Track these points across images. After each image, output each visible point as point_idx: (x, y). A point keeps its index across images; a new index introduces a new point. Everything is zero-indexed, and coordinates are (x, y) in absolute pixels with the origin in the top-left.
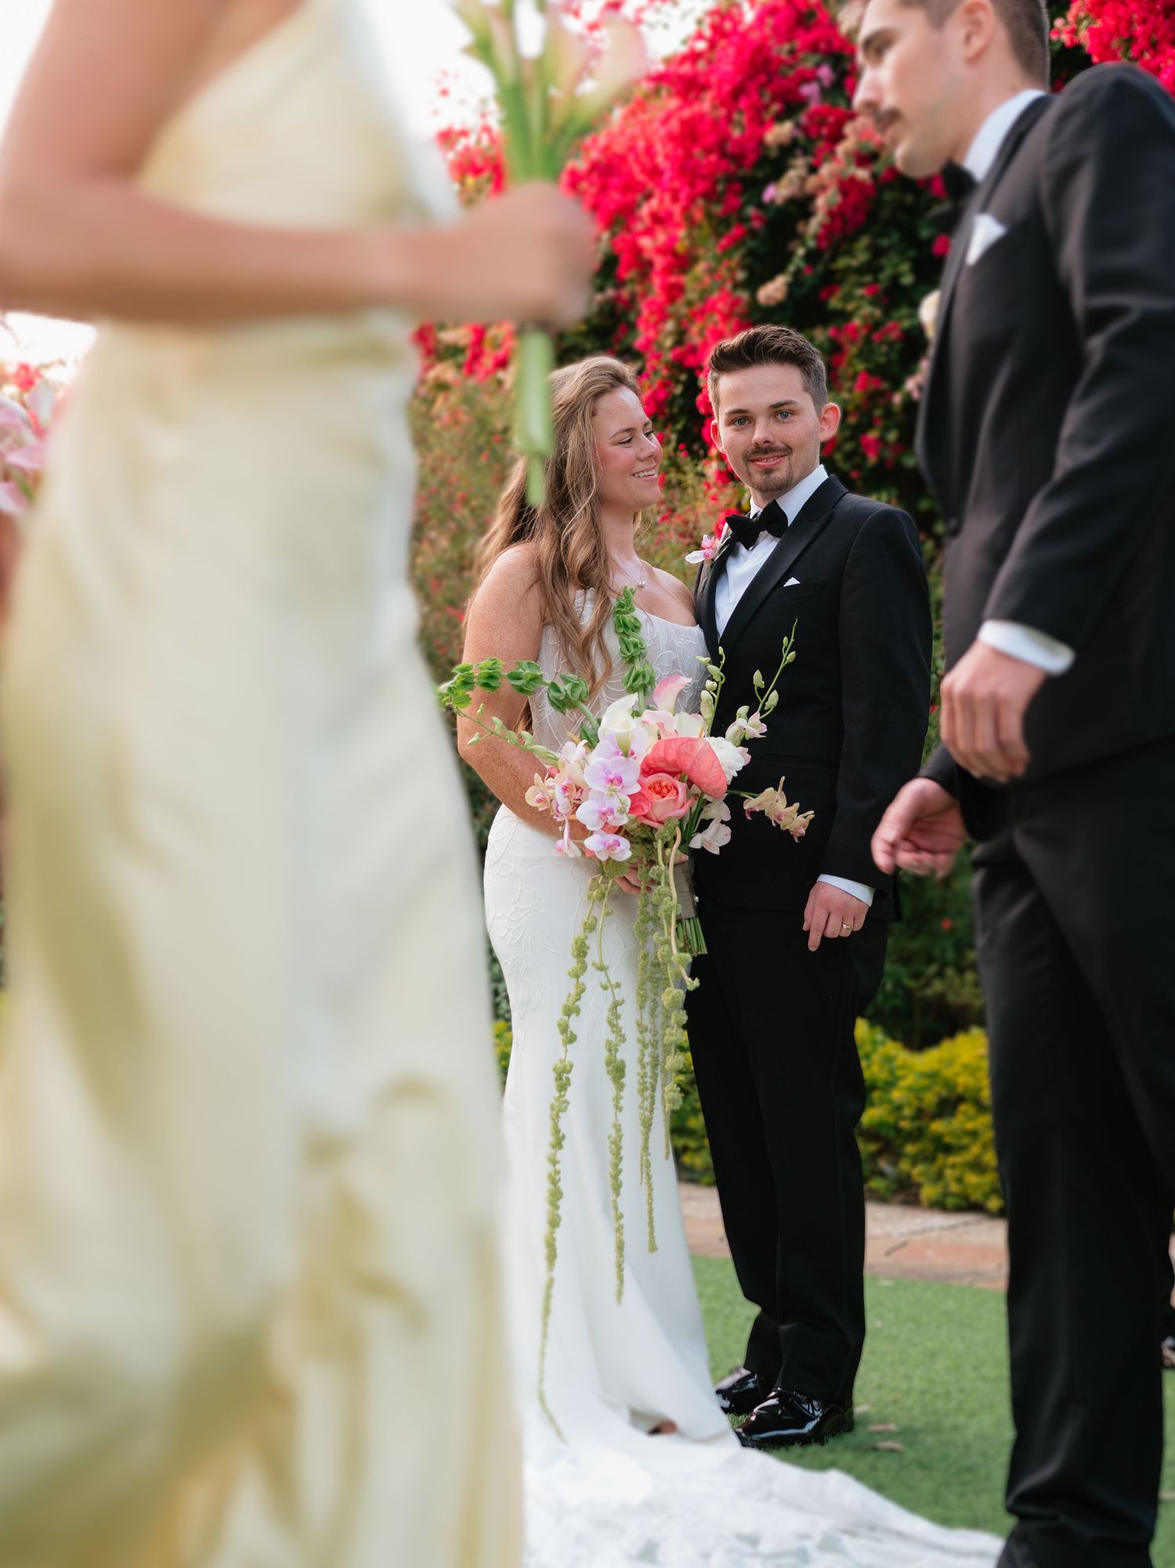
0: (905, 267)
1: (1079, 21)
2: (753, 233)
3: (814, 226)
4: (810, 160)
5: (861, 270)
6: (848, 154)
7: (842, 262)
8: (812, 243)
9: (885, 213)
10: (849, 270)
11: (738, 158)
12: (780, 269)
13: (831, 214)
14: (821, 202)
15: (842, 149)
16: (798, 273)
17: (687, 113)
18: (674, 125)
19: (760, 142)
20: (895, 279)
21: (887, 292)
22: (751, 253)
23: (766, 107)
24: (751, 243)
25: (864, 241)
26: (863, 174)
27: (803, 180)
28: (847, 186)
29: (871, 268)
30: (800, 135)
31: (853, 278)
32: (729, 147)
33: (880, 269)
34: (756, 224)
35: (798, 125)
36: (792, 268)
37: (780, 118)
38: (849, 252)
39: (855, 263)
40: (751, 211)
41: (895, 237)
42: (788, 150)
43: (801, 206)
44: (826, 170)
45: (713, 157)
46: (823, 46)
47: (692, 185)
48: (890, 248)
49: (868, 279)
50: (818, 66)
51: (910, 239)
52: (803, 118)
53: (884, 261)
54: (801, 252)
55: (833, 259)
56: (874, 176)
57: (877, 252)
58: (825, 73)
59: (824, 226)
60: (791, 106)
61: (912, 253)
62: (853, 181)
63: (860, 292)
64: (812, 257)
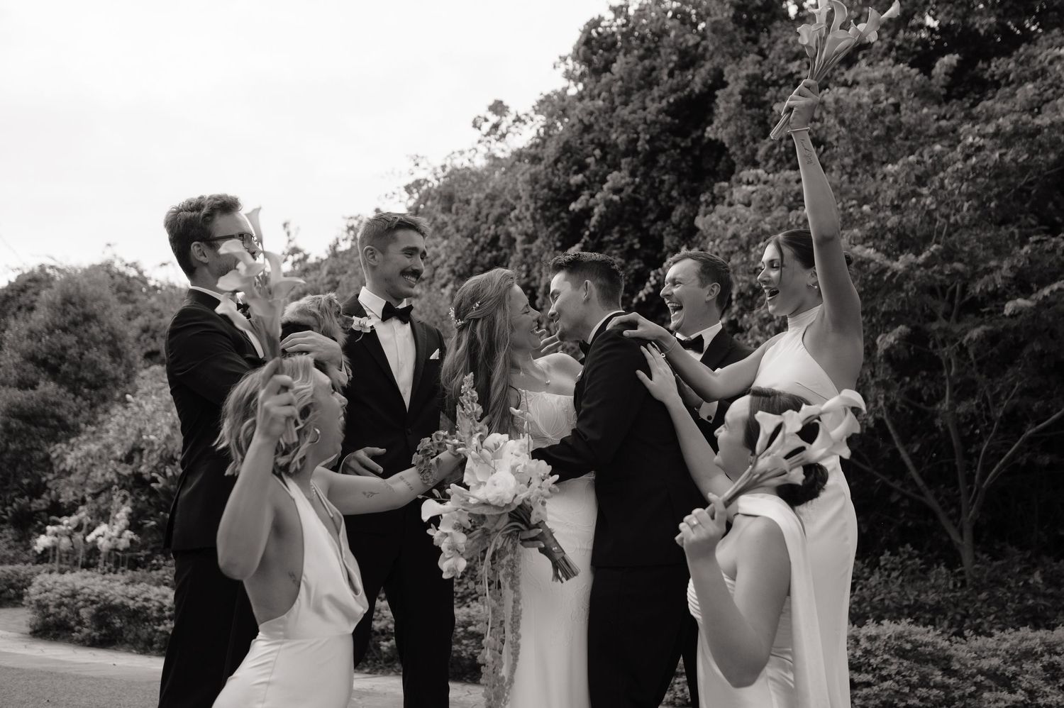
0: (636, 240)
1: (718, 128)
2: (563, 225)
3: (594, 221)
4: (590, 191)
5: (615, 242)
6: (609, 189)
7: (606, 238)
8: (592, 229)
9: (626, 216)
10: (610, 241)
11: (557, 191)
12: (578, 241)
13: (601, 216)
14: (596, 210)
15: (605, 187)
16: (586, 243)
17: (533, 170)
18: (527, 176)
19: (568, 184)
20: (631, 246)
21: (627, 252)
22: (563, 234)
23: (570, 168)
24: (563, 229)
25: (617, 229)
26: (616, 198)
27: (588, 201)
28: (609, 203)
29: (620, 241)
30: (585, 180)
31: (612, 245)
32: (554, 186)
33: (625, 241)
34: (566, 221)
35: (585, 176)
36: (583, 240)
37: (576, 173)
38: (610, 234)
39: (612, 238)
40: (563, 215)
41: (631, 227)
42: (581, 187)
43: (587, 212)
44: (598, 196)
45: (546, 190)
46: (596, 141)
47: (536, 203)
48: (628, 232)
49: (619, 246)
50: (594, 149)
51: (638, 228)
52: (587, 173)
53: (626, 238)
54: (587, 233)
55: (602, 236)
56: (621, 199)
57: (622, 234)
58: (597, 152)
59: (597, 221)
60: (582, 167)
61: (639, 234)
62: (611, 200)
63: (615, 252)
64: (592, 235)
